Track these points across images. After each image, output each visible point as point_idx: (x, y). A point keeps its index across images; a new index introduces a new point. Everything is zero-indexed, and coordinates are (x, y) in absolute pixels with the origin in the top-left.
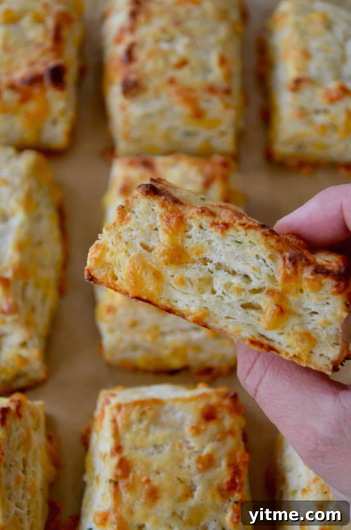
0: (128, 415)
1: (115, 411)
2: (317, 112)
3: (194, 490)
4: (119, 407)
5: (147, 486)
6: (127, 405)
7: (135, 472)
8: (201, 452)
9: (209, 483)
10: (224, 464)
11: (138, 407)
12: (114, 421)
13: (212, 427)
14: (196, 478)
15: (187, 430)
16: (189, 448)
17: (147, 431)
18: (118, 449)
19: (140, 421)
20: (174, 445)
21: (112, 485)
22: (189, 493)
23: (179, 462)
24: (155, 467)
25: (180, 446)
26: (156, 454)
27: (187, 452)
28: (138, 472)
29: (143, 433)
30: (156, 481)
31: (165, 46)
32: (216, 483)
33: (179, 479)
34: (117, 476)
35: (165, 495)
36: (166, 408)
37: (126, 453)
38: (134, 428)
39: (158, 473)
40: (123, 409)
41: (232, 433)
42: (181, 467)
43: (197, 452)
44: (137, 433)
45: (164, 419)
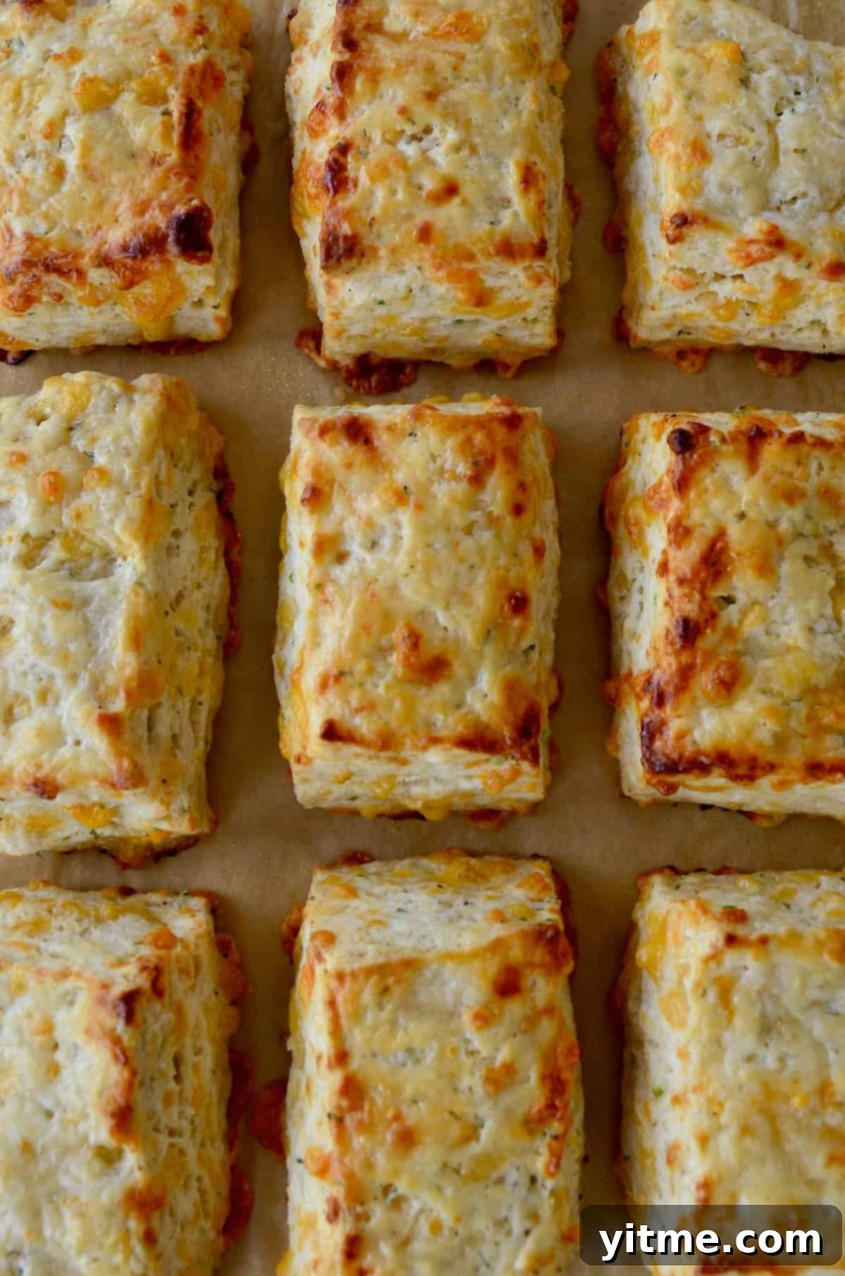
0: (357, 995)
1: (334, 984)
2: (719, 277)
3: (482, 1126)
4: (340, 977)
5: (395, 1126)
6: (354, 975)
7: (372, 1101)
8: (493, 1059)
9: (508, 1114)
10: (534, 1076)
11: (374, 979)
12: (332, 1003)
13: (514, 1008)
14: (485, 1110)
15: (466, 1018)
16: (472, 1053)
17: (394, 1024)
18: (341, 1057)
19: (380, 1007)
20: (442, 1049)
21: (333, 1122)
22: (472, 1132)
23: (451, 1080)
24: (409, 1091)
25: (454, 1051)
26: (410, 1066)
27: (467, 1061)
28: (379, 1102)
29: (385, 1029)
30: (412, 1116)
31: (410, 150)
32: (520, 1112)
33: (452, 1113)
34: (339, 1108)
35: (428, 1140)
36: (428, 974)
37: (355, 1064)
38: (370, 1018)
39: (415, 1102)
40: (348, 983)
41: (550, 1010)
42: (455, 1090)
43: (484, 1059)
44: (375, 1028)
45: (423, 997)
